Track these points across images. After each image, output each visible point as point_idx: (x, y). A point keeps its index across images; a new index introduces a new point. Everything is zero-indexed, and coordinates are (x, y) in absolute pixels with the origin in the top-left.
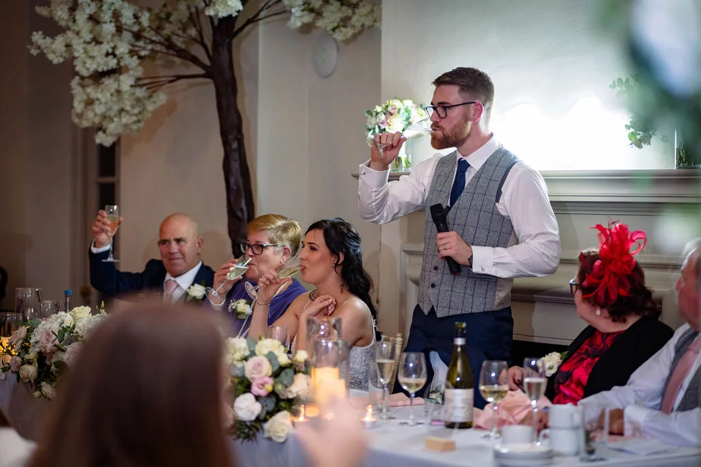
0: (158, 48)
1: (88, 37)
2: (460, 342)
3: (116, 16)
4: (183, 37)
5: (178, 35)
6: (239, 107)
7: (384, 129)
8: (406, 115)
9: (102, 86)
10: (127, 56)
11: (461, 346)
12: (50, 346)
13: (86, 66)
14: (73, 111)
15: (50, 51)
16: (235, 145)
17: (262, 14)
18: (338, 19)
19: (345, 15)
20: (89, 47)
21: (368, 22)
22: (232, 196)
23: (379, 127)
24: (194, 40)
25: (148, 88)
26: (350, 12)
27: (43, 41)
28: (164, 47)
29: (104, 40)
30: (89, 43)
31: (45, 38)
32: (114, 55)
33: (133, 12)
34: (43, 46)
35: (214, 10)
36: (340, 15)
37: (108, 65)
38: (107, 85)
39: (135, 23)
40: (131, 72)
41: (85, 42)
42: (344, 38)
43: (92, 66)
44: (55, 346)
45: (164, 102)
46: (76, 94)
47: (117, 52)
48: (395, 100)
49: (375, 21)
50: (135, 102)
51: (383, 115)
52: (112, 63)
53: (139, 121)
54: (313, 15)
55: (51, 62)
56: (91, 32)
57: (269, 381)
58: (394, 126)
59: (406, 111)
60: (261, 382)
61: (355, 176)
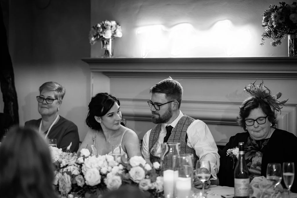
48: (107, 21)
57: (148, 181)
58: (108, 35)
59: (116, 27)
60: (144, 182)
61: (83, 60)
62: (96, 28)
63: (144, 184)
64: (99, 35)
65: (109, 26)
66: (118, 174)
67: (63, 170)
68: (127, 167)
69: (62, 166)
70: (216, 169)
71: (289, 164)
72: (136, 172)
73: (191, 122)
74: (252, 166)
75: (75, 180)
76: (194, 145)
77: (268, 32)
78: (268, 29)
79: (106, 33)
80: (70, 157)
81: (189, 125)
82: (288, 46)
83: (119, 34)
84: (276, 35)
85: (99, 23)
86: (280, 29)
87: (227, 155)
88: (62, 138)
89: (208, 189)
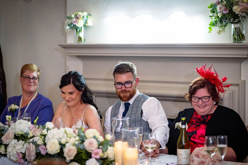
7: (75, 25)
8: (86, 19)
48: (80, 12)
51: (75, 19)
57: (100, 151)
58: (80, 24)
59: (87, 17)
60: (96, 152)
61: (60, 45)
62: (70, 18)
63: (96, 153)
64: (73, 24)
65: (82, 16)
66: (74, 145)
67: (29, 141)
68: (83, 138)
69: (29, 137)
70: (165, 140)
71: (222, 137)
72: (90, 143)
73: (146, 99)
74: (197, 137)
75: (39, 149)
76: (148, 119)
77: (215, 22)
78: (215, 19)
79: (78, 22)
80: (36, 129)
81: (144, 102)
82: (232, 34)
83: (90, 23)
84: (222, 24)
85: (73, 14)
86: (225, 19)
87: (175, 128)
88: (39, 111)
89: (157, 157)
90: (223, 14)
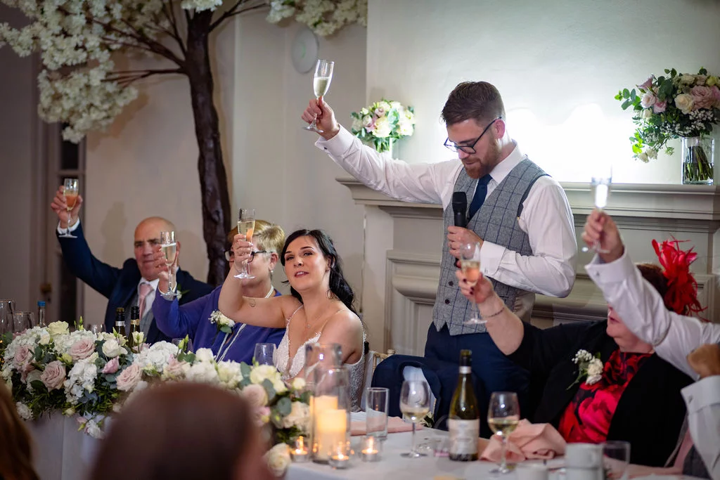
0: (129, 40)
1: (57, 29)
2: (465, 370)
3: (87, 8)
4: (156, 29)
5: (150, 28)
6: (216, 104)
7: (371, 133)
8: (394, 118)
9: (70, 80)
10: (98, 50)
11: (467, 375)
12: (26, 364)
13: (53, 60)
14: (39, 106)
15: (16, 43)
16: (211, 145)
17: (240, 8)
18: (320, 14)
19: (327, 9)
20: (59, 40)
21: (351, 17)
22: (208, 199)
23: (366, 130)
24: (168, 33)
25: (119, 83)
26: (332, 7)
27: (10, 33)
28: (135, 40)
29: (73, 33)
30: (57, 36)
31: (11, 30)
32: (84, 48)
33: (105, 4)
34: (9, 39)
35: (191, 4)
36: (321, 10)
37: (77, 59)
38: (75, 80)
39: (106, 15)
40: (102, 66)
41: (53, 35)
42: (326, 34)
43: (60, 59)
44: (32, 364)
45: (135, 97)
46: (43, 89)
47: (87, 46)
48: (383, 102)
49: (358, 16)
50: (105, 98)
51: (370, 118)
52: (82, 56)
53: (108, 117)
54: (293, 9)
55: (17, 55)
56: (60, 24)
59: (395, 114)
61: (339, 180)
62: (360, 116)
72: (250, 394)
80: (176, 362)
82: (681, 163)
90: (653, 112)
